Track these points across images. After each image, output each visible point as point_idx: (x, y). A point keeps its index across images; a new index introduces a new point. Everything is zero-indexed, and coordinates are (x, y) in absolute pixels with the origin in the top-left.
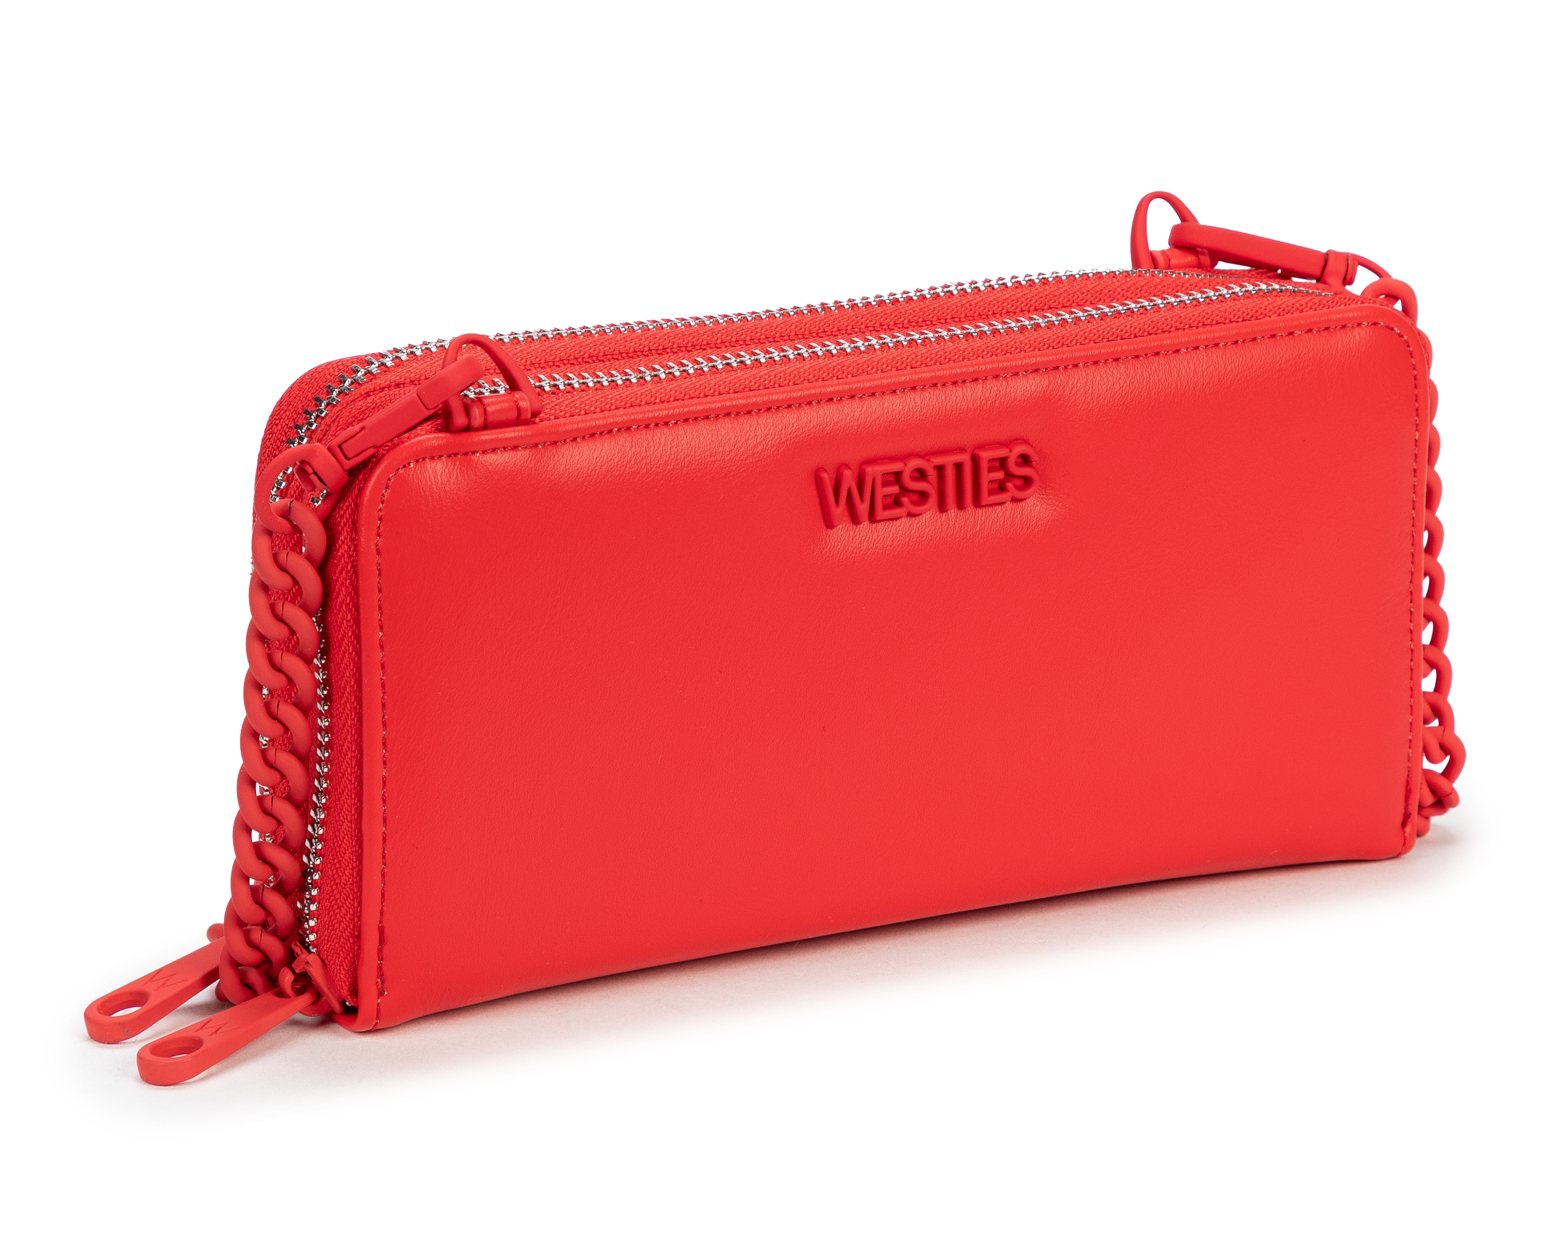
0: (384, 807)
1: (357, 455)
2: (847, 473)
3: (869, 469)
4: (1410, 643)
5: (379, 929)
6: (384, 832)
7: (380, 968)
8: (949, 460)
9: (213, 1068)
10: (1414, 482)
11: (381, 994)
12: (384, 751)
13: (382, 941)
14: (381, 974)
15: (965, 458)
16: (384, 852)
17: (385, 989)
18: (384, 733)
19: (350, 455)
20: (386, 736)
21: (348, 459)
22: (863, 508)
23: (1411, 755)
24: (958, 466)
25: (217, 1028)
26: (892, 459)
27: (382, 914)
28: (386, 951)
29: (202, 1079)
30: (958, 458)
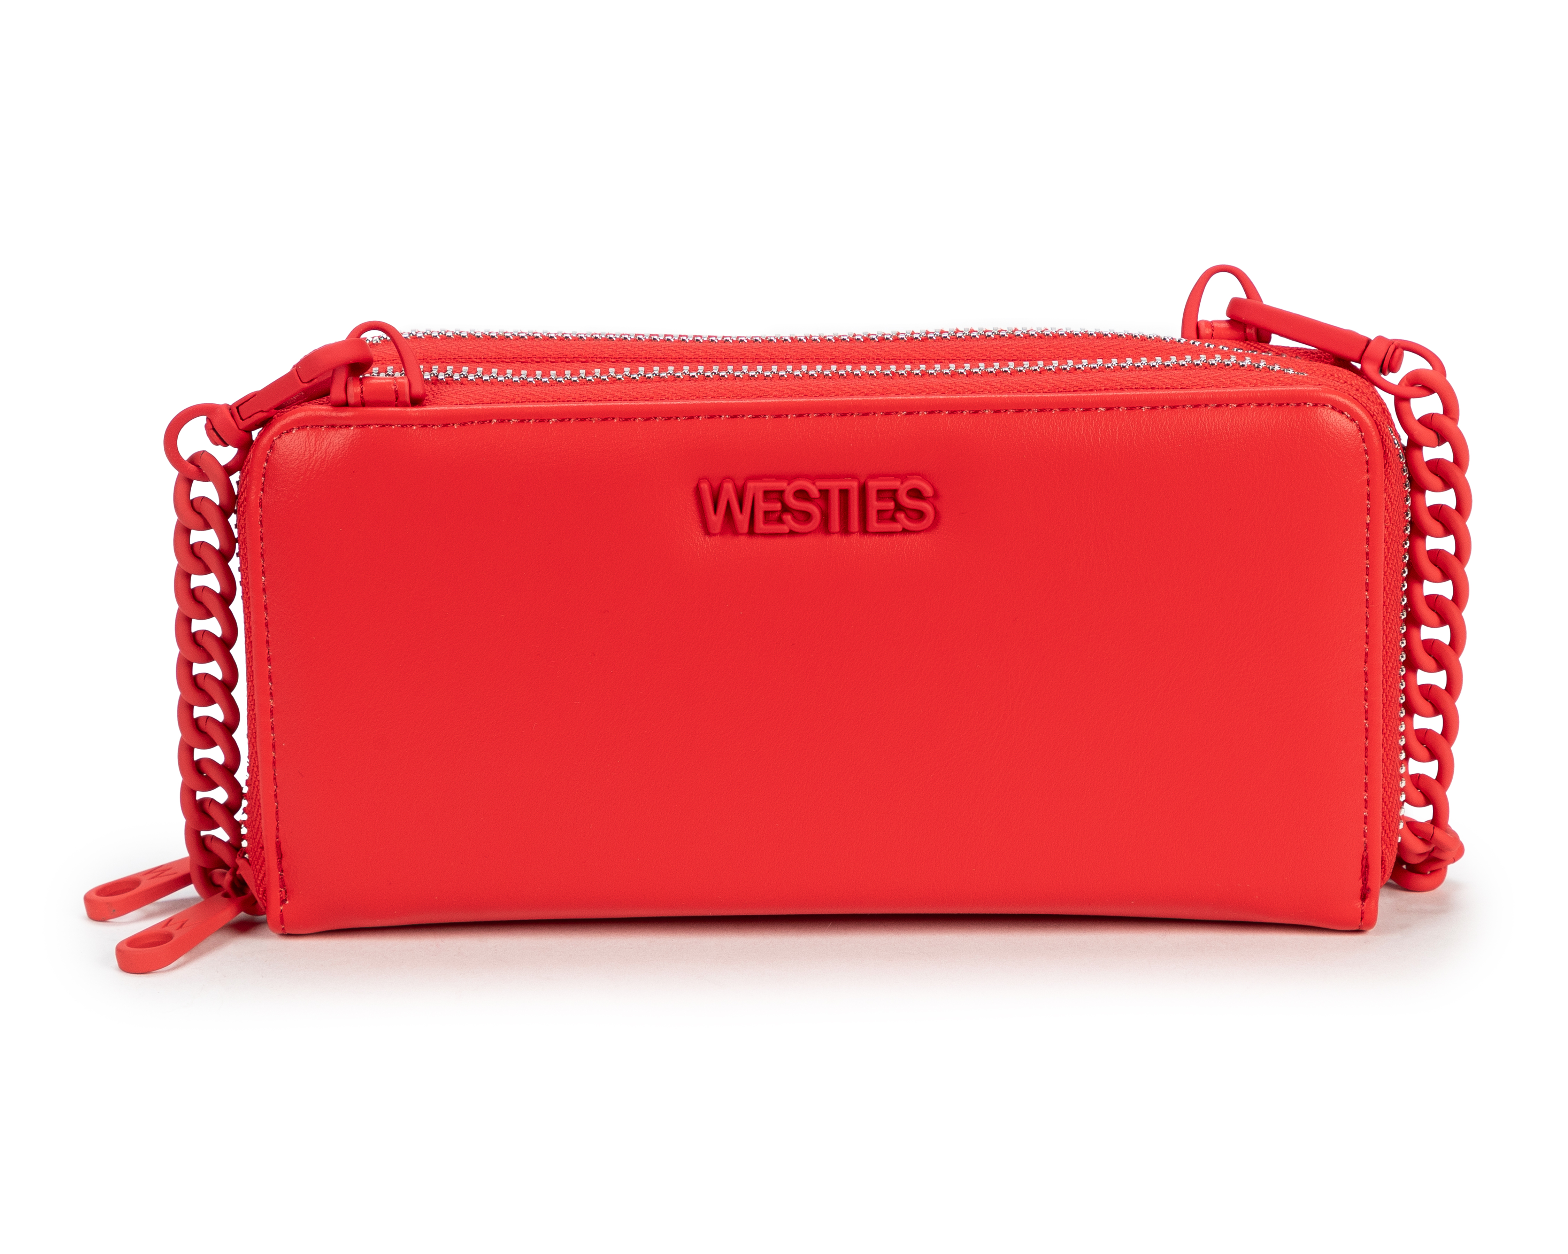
0: (273, 734)
1: (249, 417)
2: (728, 486)
3: (751, 485)
4: (1365, 721)
5: (276, 843)
6: (274, 757)
7: (282, 879)
8: (835, 486)
9: (181, 959)
10: (1367, 564)
11: (283, 902)
12: (270, 684)
13: (280, 856)
14: (283, 885)
15: (855, 484)
16: (275, 774)
17: (287, 899)
18: (270, 667)
19: (244, 418)
20: (271, 671)
21: (243, 420)
22: (742, 519)
23: (1366, 831)
24: (844, 493)
25: (180, 924)
26: (779, 478)
27: (278, 829)
28: (285, 865)
29: (174, 969)
30: (844, 484)
